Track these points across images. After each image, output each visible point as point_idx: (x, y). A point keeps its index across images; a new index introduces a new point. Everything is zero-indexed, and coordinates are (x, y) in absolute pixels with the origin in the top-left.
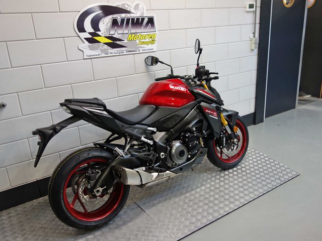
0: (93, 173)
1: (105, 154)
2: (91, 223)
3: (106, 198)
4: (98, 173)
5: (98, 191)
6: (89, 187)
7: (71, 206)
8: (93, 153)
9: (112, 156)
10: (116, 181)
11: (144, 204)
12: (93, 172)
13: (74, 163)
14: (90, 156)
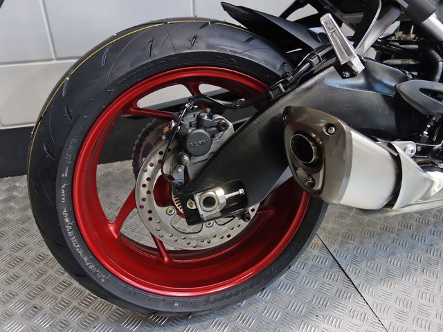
0: (199, 123)
1: (262, 55)
2: (171, 304)
3: (237, 226)
4: (221, 127)
5: (210, 202)
6: (179, 177)
7: (112, 228)
8: (213, 41)
9: (288, 68)
10: (287, 174)
11: (355, 261)
12: (199, 119)
13: (125, 67)
14: (201, 47)
